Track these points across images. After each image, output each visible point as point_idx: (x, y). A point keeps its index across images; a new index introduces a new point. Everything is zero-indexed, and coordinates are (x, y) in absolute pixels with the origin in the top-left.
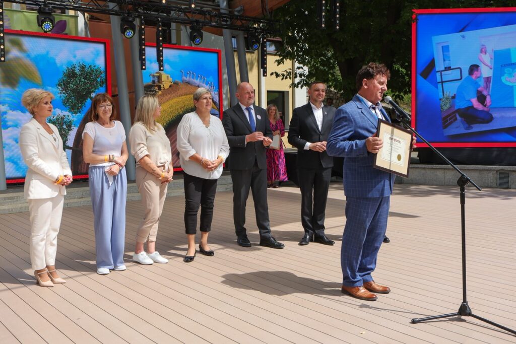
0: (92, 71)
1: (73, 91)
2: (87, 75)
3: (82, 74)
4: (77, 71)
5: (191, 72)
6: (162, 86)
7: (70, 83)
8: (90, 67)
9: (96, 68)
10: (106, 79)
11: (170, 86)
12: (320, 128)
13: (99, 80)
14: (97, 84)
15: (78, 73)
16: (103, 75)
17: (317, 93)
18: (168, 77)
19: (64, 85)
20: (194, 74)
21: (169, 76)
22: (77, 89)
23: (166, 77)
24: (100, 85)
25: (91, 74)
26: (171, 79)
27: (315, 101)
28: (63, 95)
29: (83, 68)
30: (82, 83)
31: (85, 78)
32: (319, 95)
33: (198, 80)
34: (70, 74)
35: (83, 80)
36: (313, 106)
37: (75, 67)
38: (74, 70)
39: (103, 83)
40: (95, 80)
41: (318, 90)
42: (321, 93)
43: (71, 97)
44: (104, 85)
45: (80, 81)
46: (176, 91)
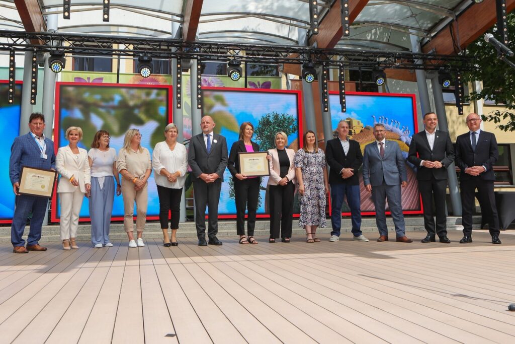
0: (285, 119)
1: (267, 137)
2: (280, 123)
3: (275, 122)
4: (271, 119)
5: (383, 117)
6: (353, 131)
7: (264, 130)
8: (283, 115)
9: (288, 116)
10: (298, 126)
11: (361, 131)
12: (432, 148)
13: (291, 127)
14: (289, 131)
15: (272, 121)
16: (295, 123)
17: (430, 122)
18: (358, 122)
19: (259, 132)
20: (387, 118)
21: (360, 121)
22: (271, 136)
23: (357, 123)
24: (293, 132)
25: (284, 122)
26: (362, 124)
27: (429, 128)
28: (258, 140)
29: (276, 117)
30: (276, 130)
31: (279, 126)
32: (432, 123)
33: (391, 125)
34: (264, 123)
35: (277, 127)
36: (427, 132)
37: (269, 116)
38: (269, 119)
39: (295, 130)
40: (288, 127)
41: (431, 120)
42: (433, 121)
43: (266, 142)
44: (296, 132)
45: (274, 128)
46: (368, 136)
